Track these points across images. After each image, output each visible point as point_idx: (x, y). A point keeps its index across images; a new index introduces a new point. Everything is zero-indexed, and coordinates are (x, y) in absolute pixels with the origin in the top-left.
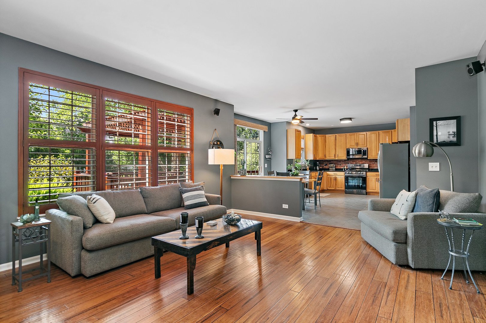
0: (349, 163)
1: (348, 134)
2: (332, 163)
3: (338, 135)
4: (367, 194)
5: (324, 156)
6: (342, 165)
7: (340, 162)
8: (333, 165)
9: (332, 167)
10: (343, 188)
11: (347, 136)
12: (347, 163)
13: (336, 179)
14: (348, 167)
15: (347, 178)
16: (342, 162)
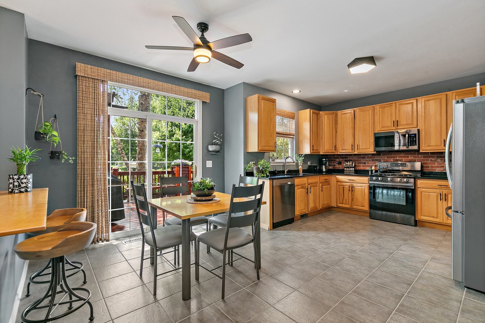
0: (380, 161)
1: (377, 107)
2: (350, 161)
3: (359, 109)
4: (416, 224)
5: (334, 147)
6: (368, 163)
7: (364, 158)
8: (351, 163)
9: (348, 167)
10: (366, 208)
11: (375, 111)
12: (377, 160)
13: (352, 189)
14: (378, 168)
15: (373, 189)
16: (368, 158)
